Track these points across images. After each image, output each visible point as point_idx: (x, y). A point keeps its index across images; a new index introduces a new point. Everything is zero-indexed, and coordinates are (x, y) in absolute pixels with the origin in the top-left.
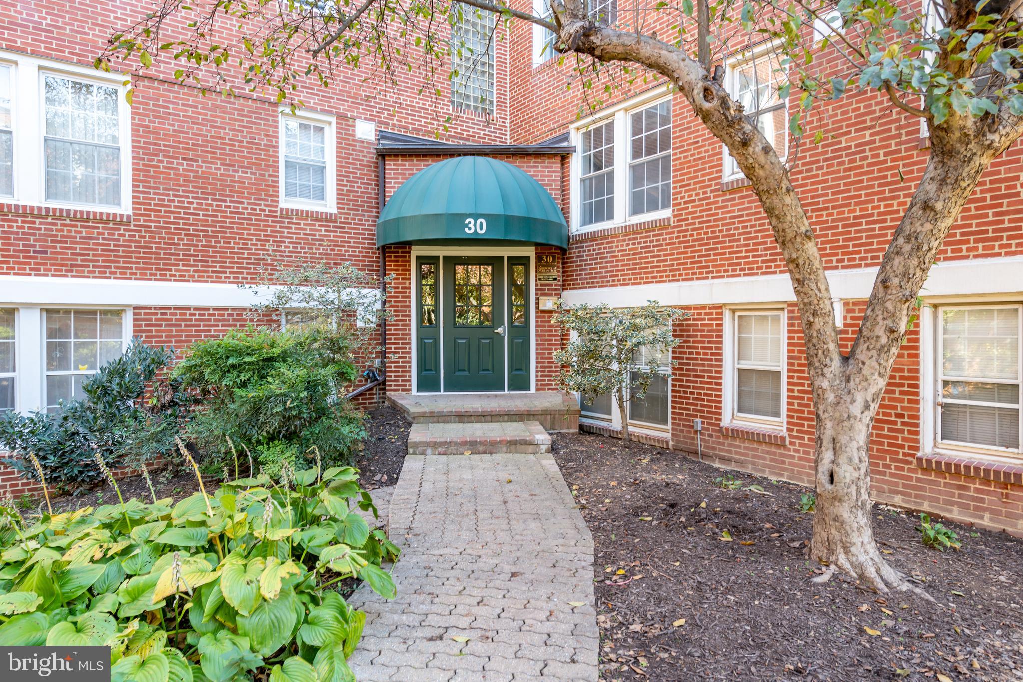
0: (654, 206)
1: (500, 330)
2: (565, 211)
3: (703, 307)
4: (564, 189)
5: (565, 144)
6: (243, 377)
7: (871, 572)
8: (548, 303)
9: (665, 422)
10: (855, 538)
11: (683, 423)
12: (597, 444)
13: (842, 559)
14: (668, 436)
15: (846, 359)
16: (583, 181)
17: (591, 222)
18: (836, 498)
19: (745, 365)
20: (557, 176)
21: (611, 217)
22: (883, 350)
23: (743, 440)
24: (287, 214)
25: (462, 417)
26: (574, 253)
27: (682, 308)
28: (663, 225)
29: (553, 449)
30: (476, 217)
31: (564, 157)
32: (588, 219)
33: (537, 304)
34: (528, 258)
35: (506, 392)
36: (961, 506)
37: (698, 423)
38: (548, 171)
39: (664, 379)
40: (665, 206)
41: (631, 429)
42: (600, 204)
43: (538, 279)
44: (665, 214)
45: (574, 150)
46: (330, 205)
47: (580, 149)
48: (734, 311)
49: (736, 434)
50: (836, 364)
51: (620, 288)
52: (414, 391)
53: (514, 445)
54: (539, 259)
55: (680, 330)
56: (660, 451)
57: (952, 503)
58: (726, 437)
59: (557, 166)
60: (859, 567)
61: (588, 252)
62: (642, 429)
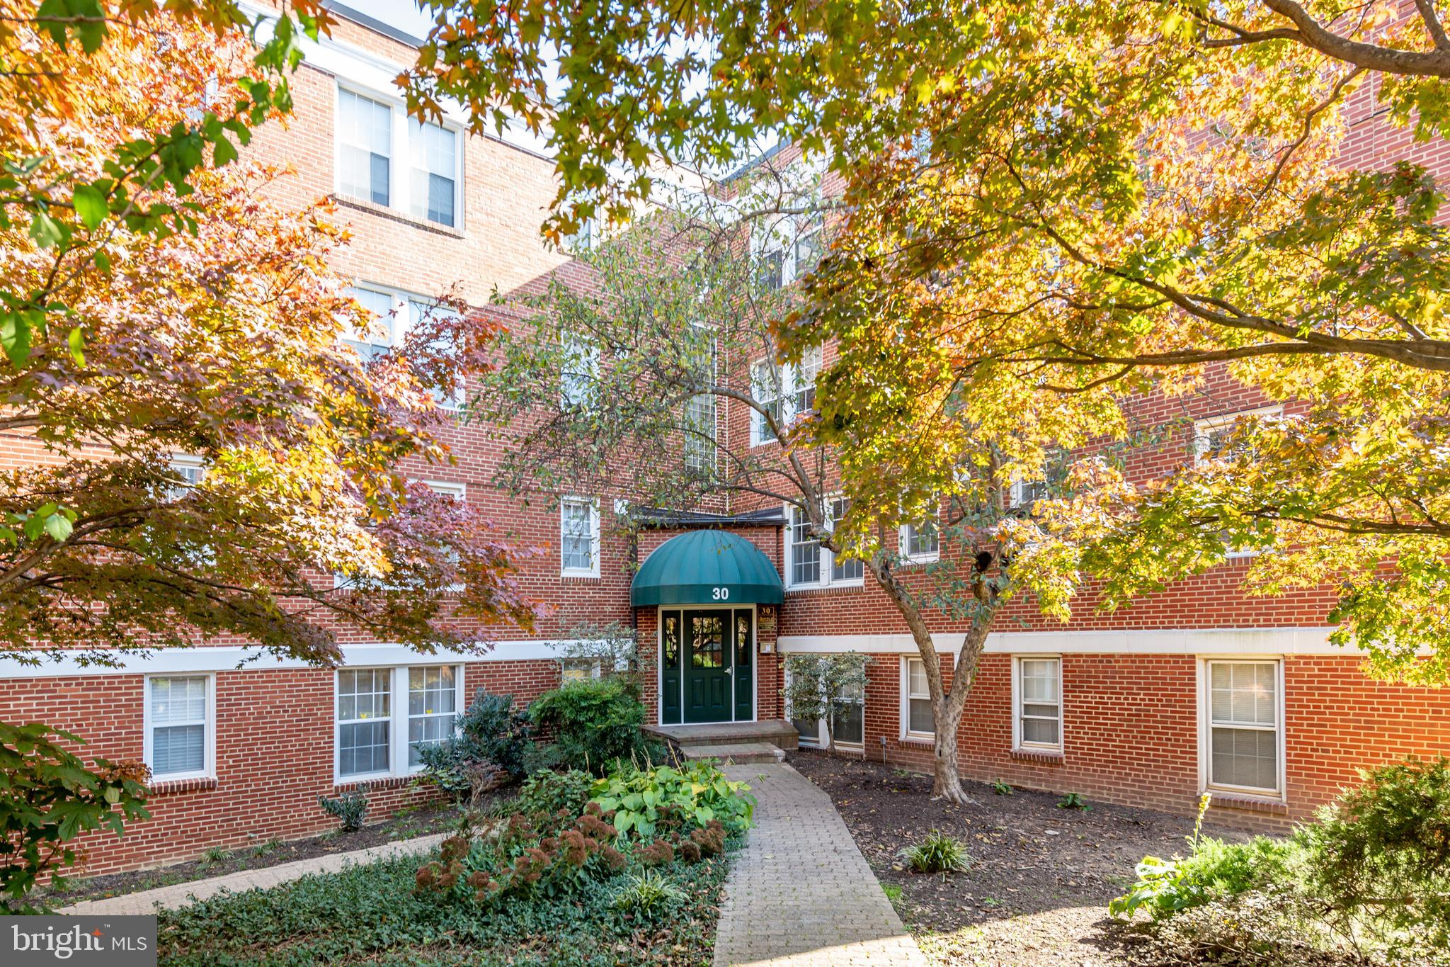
0: (850, 575)
1: (728, 671)
2: (780, 571)
3: (886, 654)
4: (779, 553)
5: (779, 517)
6: (591, 714)
7: (957, 796)
8: (768, 648)
9: (860, 740)
10: (950, 782)
11: (873, 741)
12: (814, 757)
13: (945, 792)
14: (862, 751)
15: (946, 697)
16: (794, 547)
17: (800, 581)
18: (942, 763)
19: (915, 696)
20: (773, 543)
21: (817, 578)
22: (961, 692)
23: (913, 749)
24: (567, 581)
25: (715, 741)
26: (788, 606)
27: (871, 654)
28: (857, 591)
29: (786, 760)
30: (721, 587)
31: (779, 527)
32: (798, 578)
33: (759, 648)
34: (751, 611)
35: (734, 721)
36: (1033, 780)
37: (884, 739)
38: (766, 539)
39: (859, 708)
40: (859, 575)
41: (836, 748)
42: (808, 567)
43: (759, 628)
44: (858, 582)
45: (787, 521)
46: (595, 573)
47: (791, 521)
48: (907, 658)
49: (910, 746)
50: (942, 699)
51: (825, 637)
52: (660, 724)
53: (761, 758)
54: (760, 611)
55: (871, 672)
56: (857, 760)
57: (1027, 779)
58: (902, 748)
59: (773, 535)
60: (952, 795)
61: (800, 604)
62: (843, 747)
